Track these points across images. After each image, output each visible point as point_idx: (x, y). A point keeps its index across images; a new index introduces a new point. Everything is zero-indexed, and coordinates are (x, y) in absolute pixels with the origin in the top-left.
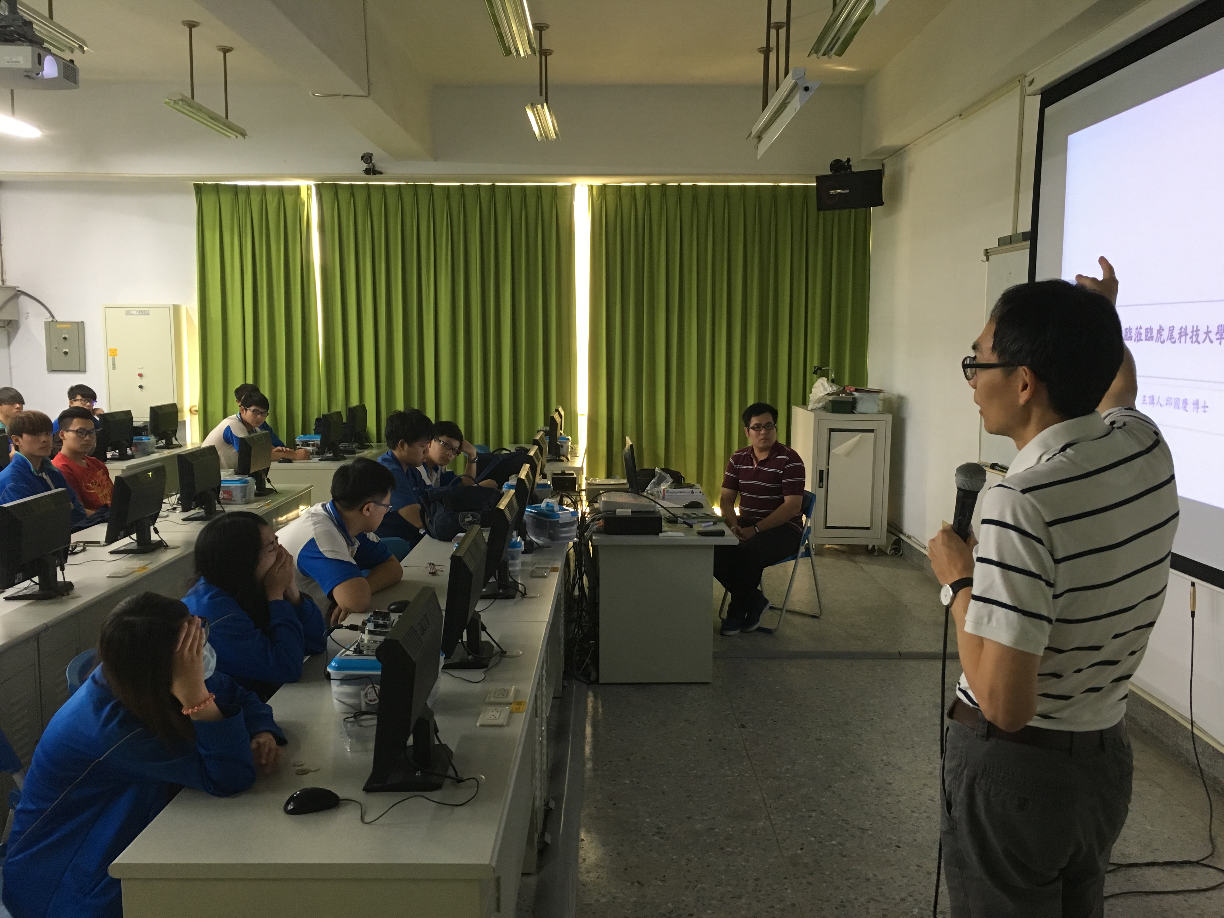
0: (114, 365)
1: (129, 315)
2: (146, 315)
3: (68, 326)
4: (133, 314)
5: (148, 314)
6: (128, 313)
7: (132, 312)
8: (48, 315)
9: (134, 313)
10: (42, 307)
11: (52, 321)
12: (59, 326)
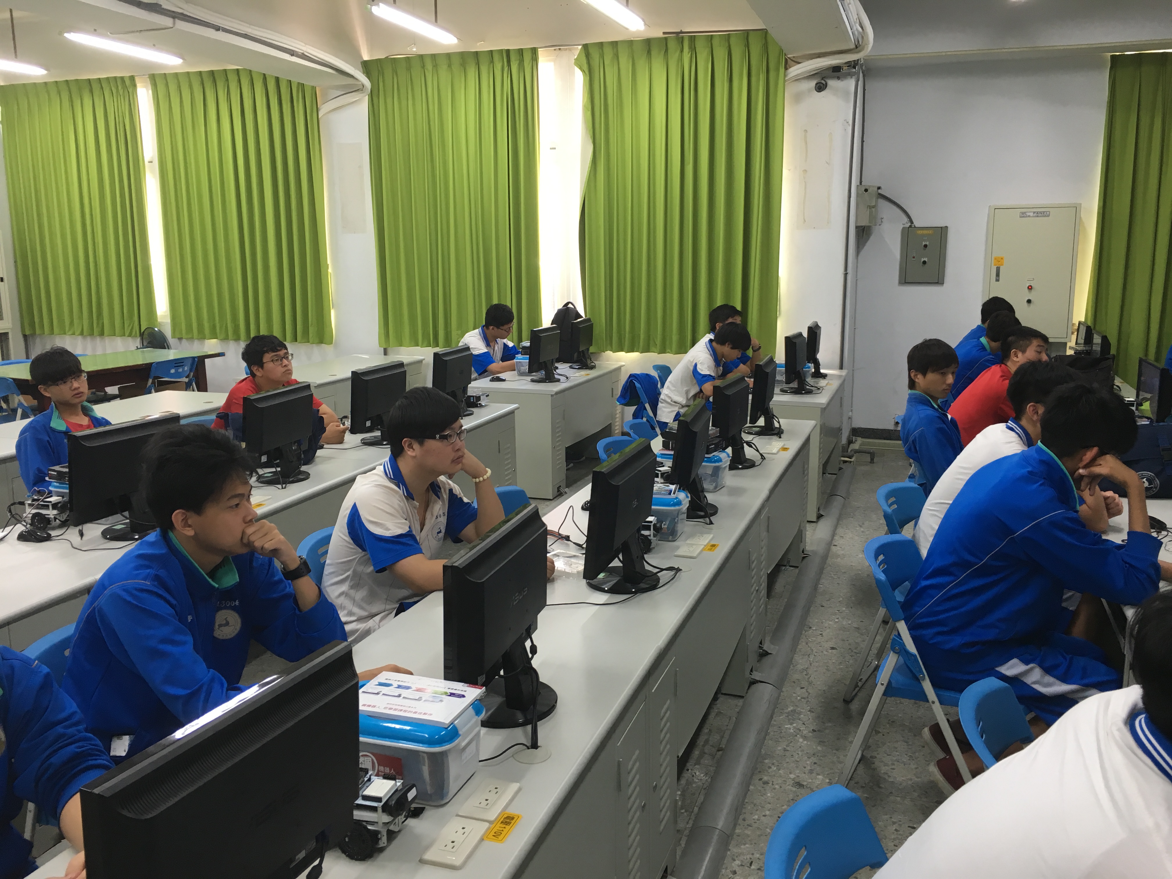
0: (998, 275)
1: (1023, 217)
2: (1045, 216)
3: (930, 232)
4: (1029, 216)
5: (1049, 216)
6: (1023, 215)
7: (1028, 214)
8: (906, 219)
9: (1031, 214)
10: (898, 211)
11: (910, 226)
12: (920, 232)
